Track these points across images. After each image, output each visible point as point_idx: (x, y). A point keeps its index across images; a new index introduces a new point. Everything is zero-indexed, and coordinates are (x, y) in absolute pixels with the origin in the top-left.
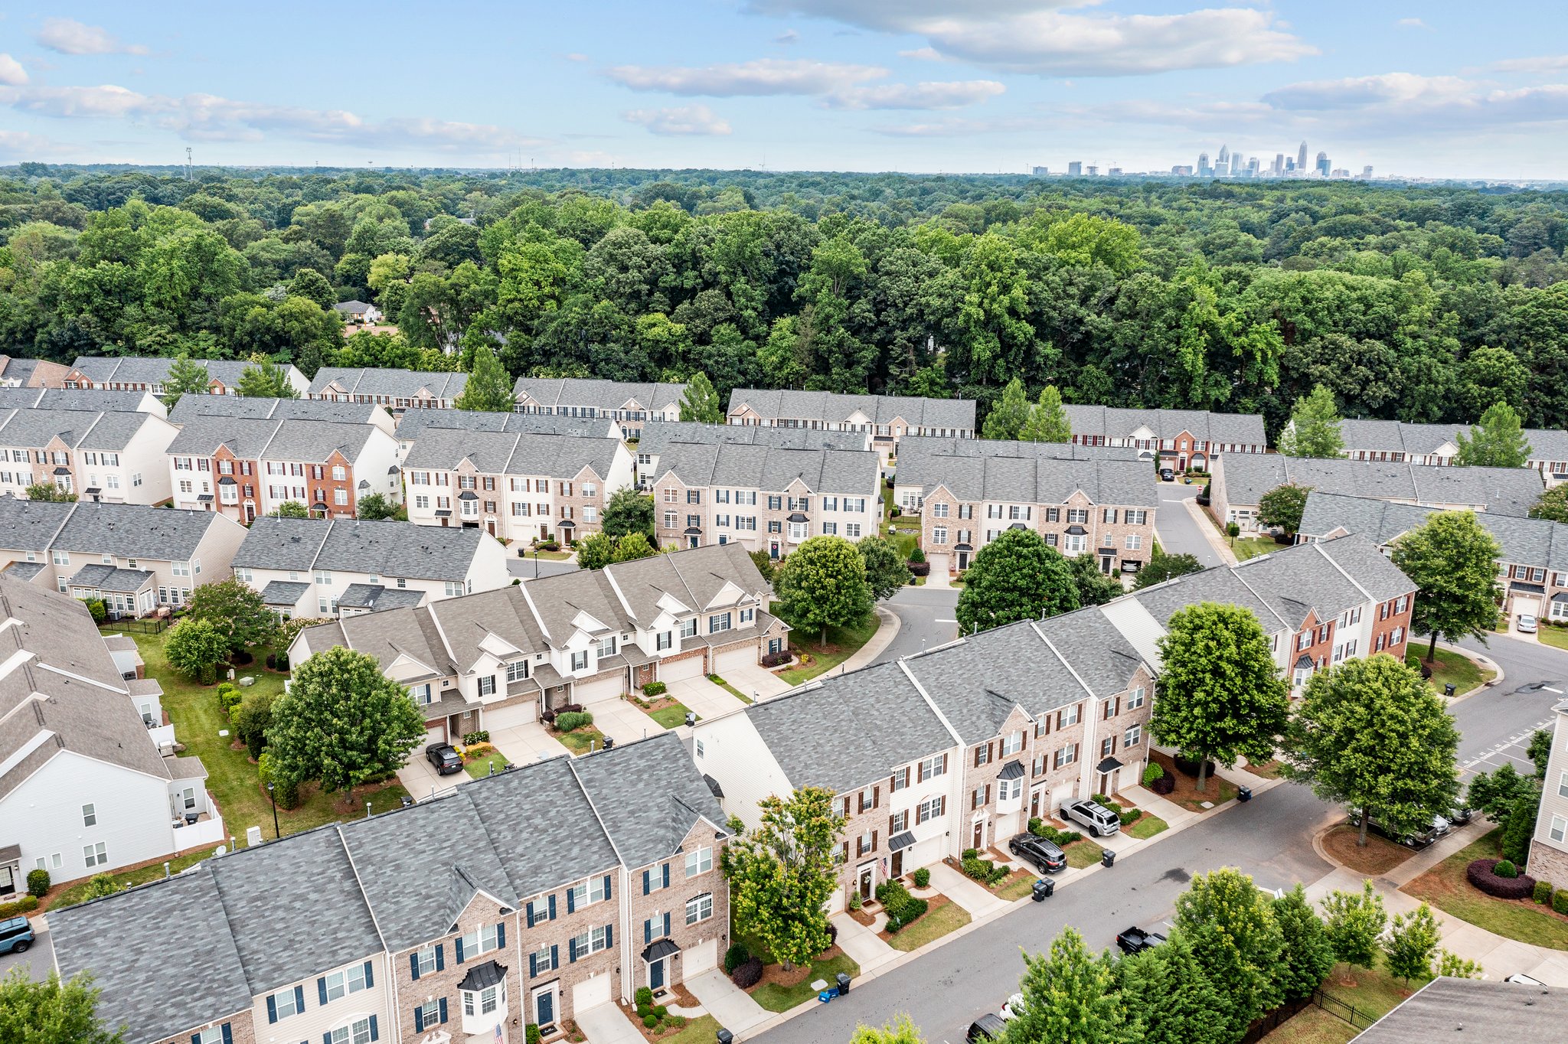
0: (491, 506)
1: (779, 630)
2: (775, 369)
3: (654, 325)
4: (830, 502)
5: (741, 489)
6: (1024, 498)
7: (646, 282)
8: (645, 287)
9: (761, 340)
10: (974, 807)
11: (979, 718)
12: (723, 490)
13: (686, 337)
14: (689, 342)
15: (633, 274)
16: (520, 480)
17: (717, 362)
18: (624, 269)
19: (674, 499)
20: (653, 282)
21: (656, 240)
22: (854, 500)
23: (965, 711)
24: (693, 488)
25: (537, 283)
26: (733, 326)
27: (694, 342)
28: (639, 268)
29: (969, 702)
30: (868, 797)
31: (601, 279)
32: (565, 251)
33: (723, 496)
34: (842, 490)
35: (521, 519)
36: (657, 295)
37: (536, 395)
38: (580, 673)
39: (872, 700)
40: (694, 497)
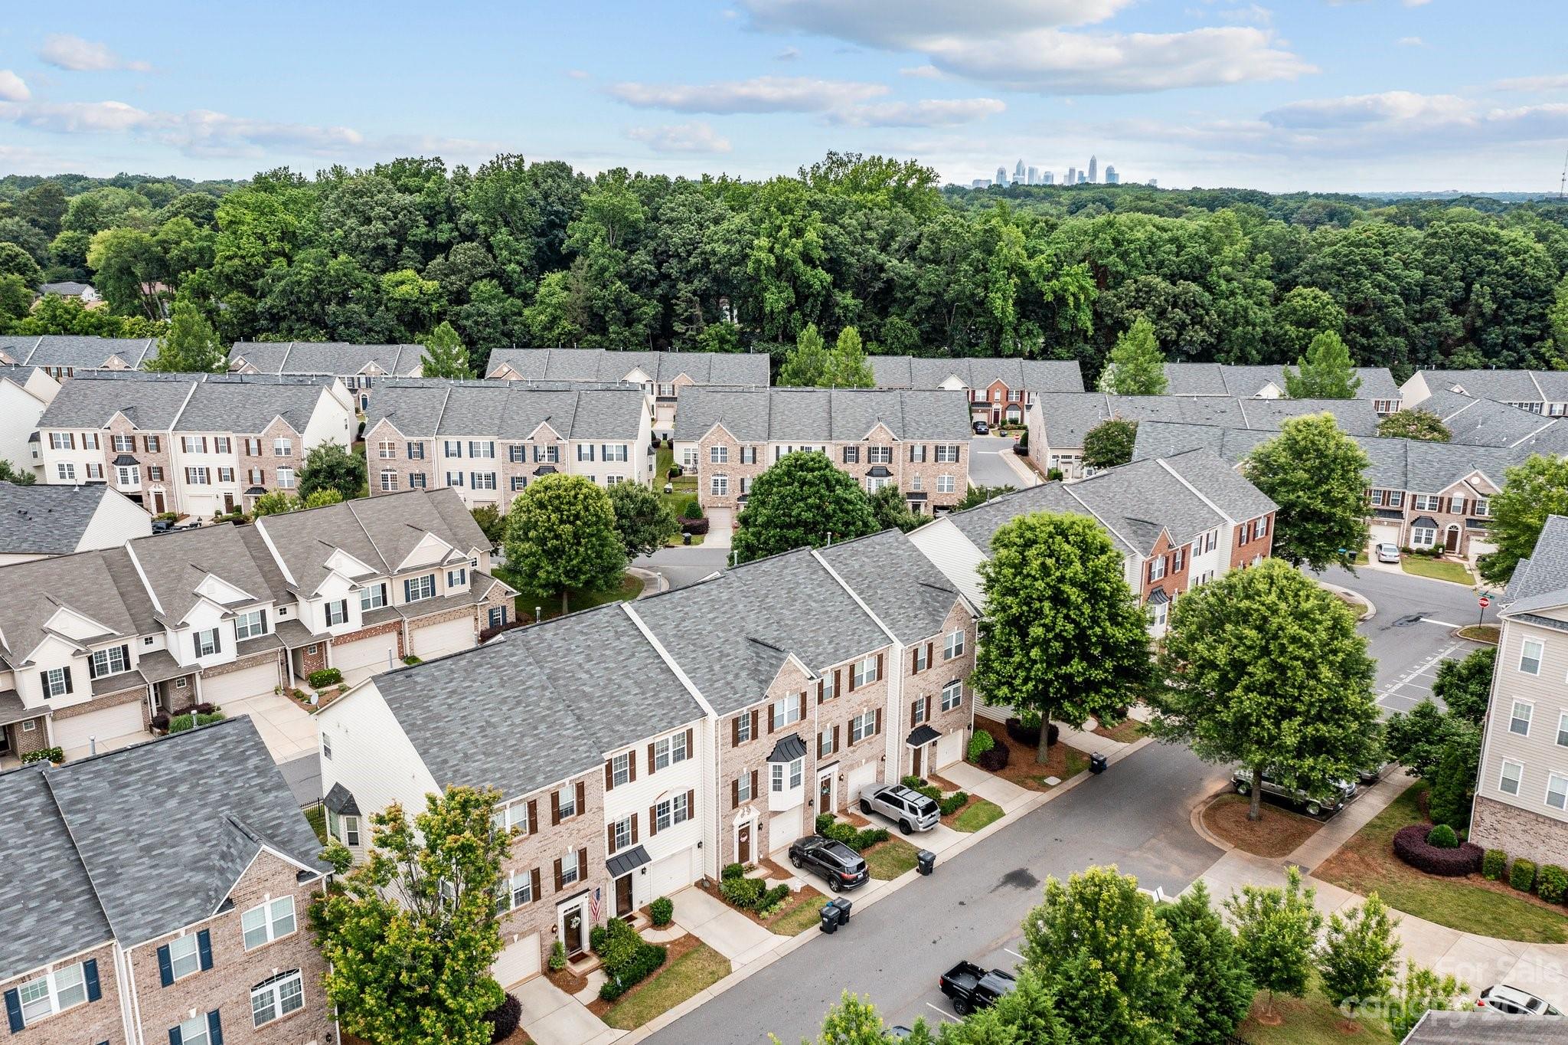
0: (157, 473)
1: (501, 596)
2: (545, 328)
3: (402, 283)
4: (586, 450)
5: (475, 439)
6: (817, 437)
7: (392, 234)
8: (391, 242)
9: (527, 298)
10: (735, 804)
11: (737, 676)
12: (453, 441)
13: (441, 296)
14: (444, 301)
15: (377, 226)
16: (194, 438)
17: (476, 323)
18: (368, 221)
19: (392, 454)
20: (400, 235)
21: (405, 189)
22: (614, 446)
23: (717, 668)
24: (415, 439)
25: (261, 237)
26: (495, 282)
27: (450, 302)
28: (384, 220)
29: (723, 655)
30: (568, 798)
31: (340, 232)
32: (295, 202)
33: (453, 448)
34: (599, 436)
35: (198, 488)
36: (406, 250)
37: (256, 361)
38: (208, 661)
39: (580, 659)
40: (417, 452)
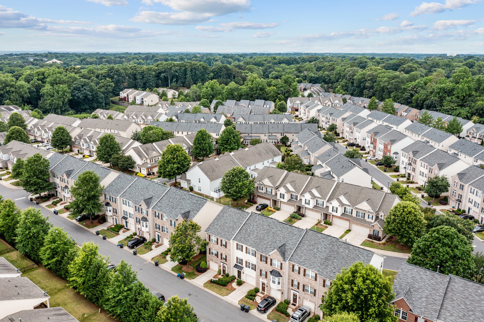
0: (414, 170)
1: (378, 228)
5: (478, 191)
10: (261, 275)
12: (473, 188)
16: (423, 164)
33: (472, 191)
35: (421, 177)
38: (307, 206)
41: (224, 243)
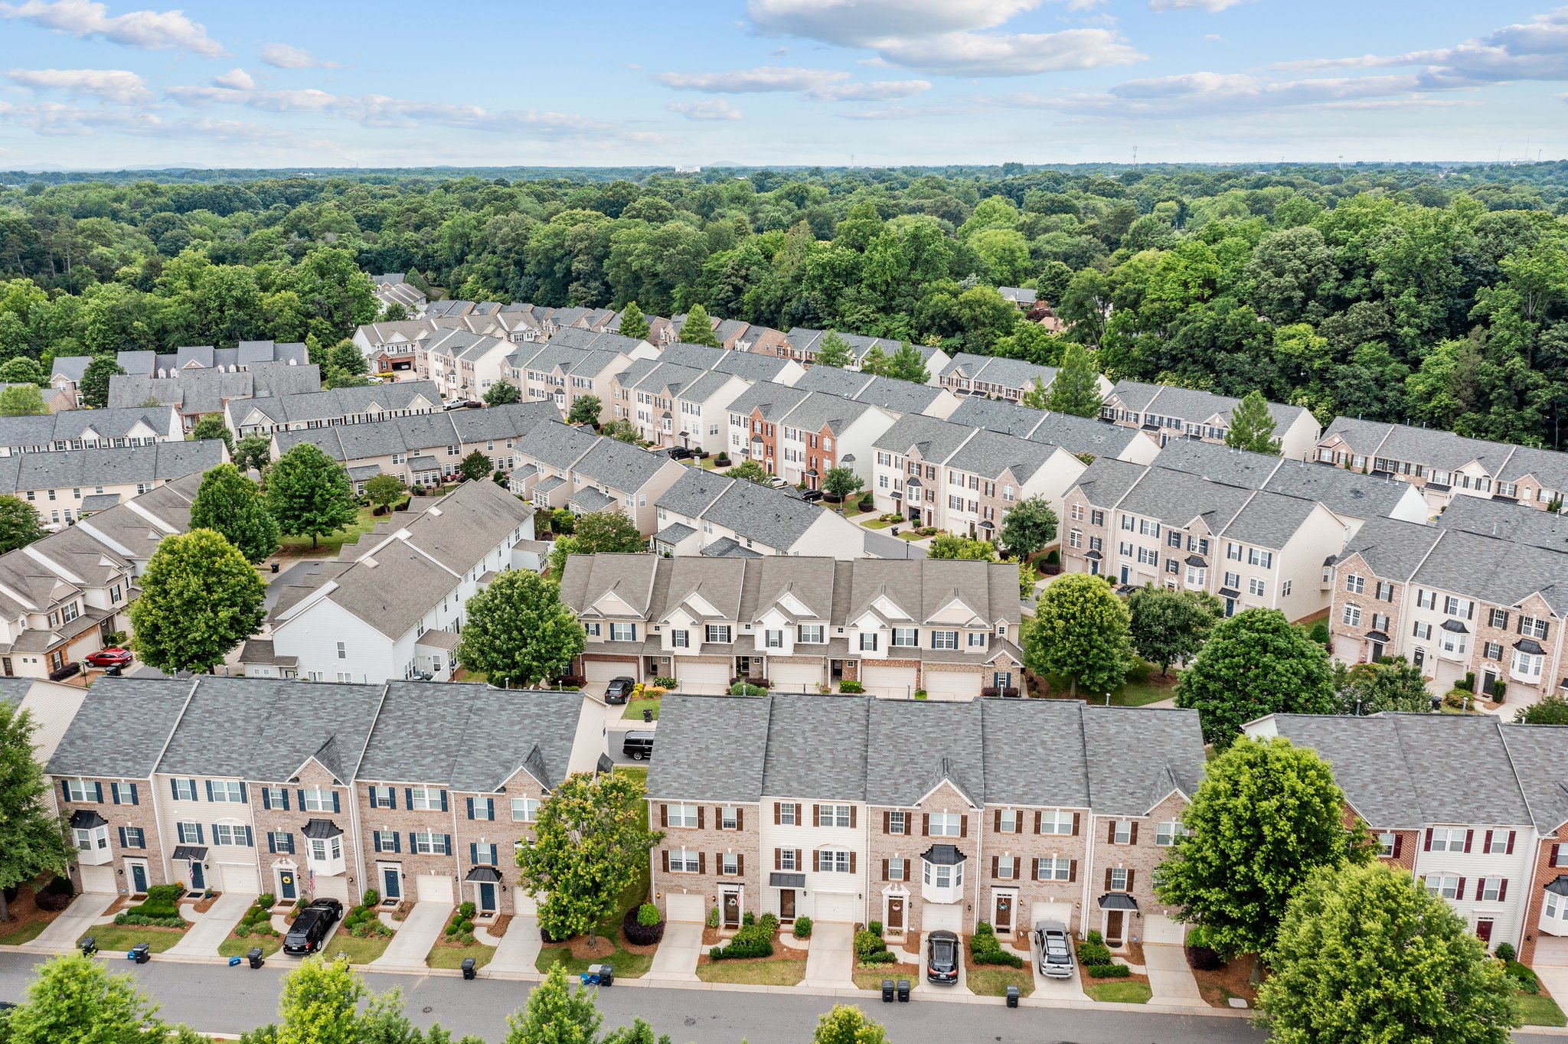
0: (931, 496)
1: (1008, 663)
3: (1294, 336)
4: (1235, 550)
5: (1146, 519)
6: (1466, 590)
10: (885, 877)
11: (908, 781)
12: (1129, 515)
15: (1289, 278)
16: (958, 473)
19: (1081, 517)
21: (1331, 242)
23: (898, 769)
24: (1098, 508)
27: (1335, 360)
29: (912, 761)
31: (1252, 283)
32: (1227, 251)
33: (1128, 522)
34: (1249, 539)
35: (955, 513)
36: (1312, 303)
37: (1126, 401)
38: (773, 651)
39: (807, 727)
40: (1099, 518)
41: (730, 815)
